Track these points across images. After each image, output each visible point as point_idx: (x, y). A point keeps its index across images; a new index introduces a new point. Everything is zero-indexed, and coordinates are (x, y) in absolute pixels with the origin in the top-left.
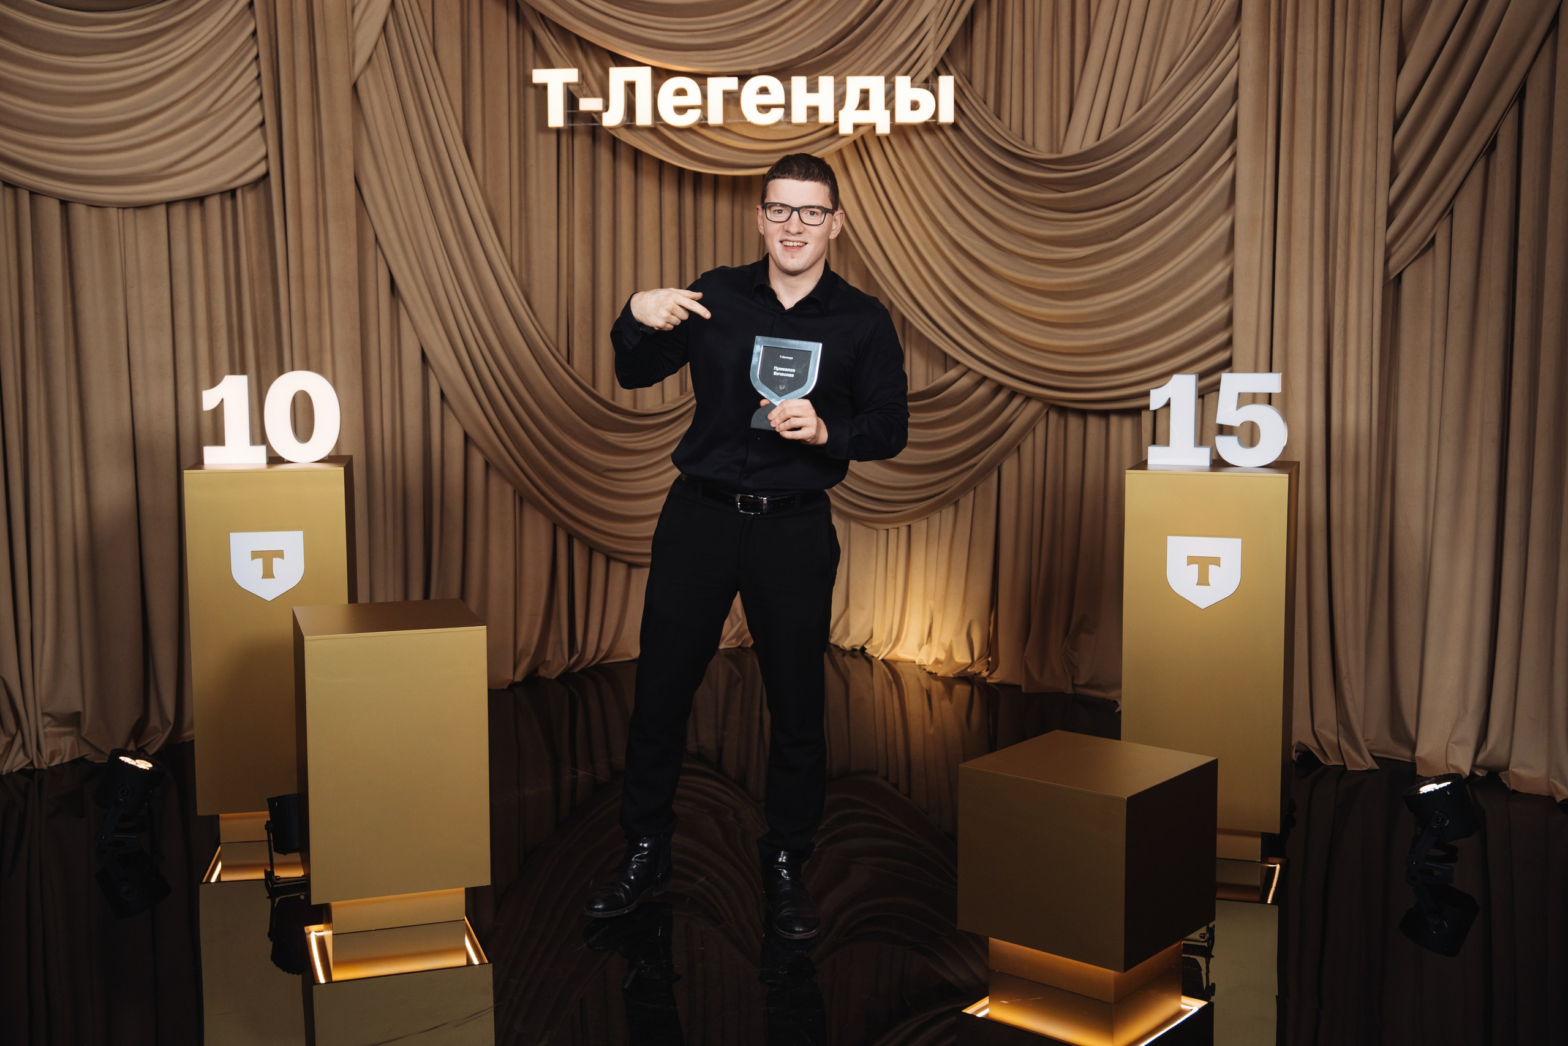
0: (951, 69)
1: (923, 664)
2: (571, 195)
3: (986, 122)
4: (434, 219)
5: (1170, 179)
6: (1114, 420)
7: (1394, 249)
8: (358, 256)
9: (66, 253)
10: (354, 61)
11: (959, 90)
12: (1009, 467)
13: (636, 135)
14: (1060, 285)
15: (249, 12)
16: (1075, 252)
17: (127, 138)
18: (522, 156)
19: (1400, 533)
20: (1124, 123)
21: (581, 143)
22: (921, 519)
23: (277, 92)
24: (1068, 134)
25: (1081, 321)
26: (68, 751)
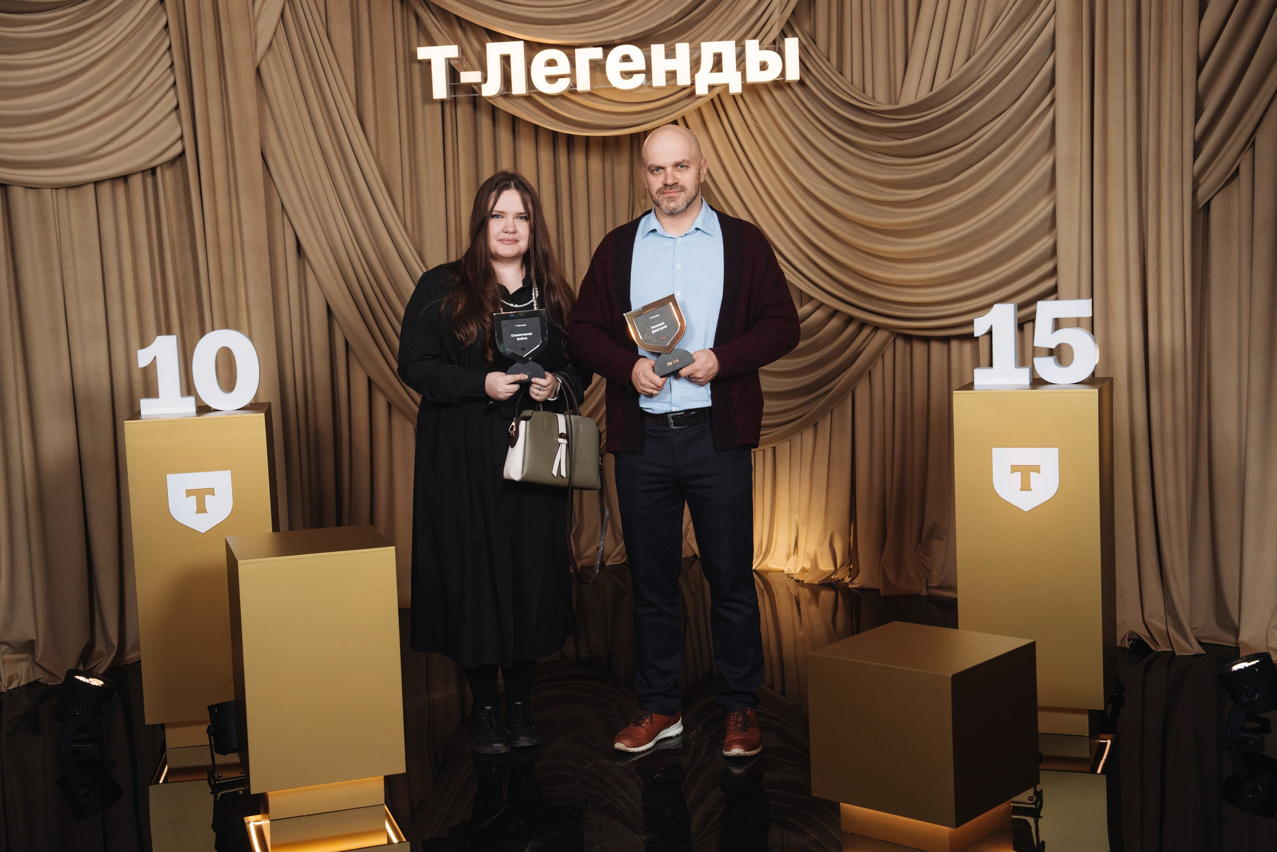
0: (797, 30)
1: (791, 573)
2: (456, 160)
3: (830, 78)
4: (333, 188)
5: (995, 125)
6: (954, 344)
7: (1202, 180)
8: (267, 223)
9: (7, 230)
10: (256, 48)
11: (804, 49)
12: (862, 392)
13: (512, 103)
14: (901, 224)
15: (160, 7)
16: (916, 193)
17: (58, 125)
18: (411, 125)
19: (1217, 438)
20: (954, 74)
21: (464, 112)
22: (784, 441)
23: (189, 78)
24: (904, 86)
25: (922, 257)
26: (24, 676)
